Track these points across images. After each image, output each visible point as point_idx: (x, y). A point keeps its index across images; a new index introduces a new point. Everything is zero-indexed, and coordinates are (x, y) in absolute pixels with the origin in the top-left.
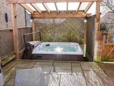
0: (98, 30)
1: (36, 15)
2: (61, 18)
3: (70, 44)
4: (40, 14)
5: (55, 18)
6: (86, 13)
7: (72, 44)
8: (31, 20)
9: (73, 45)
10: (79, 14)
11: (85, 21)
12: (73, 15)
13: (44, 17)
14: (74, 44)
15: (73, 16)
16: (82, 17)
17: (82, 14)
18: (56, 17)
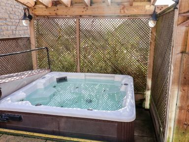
0: (182, 52)
1: (37, 10)
2: (94, 17)
3: (114, 77)
4: (47, 7)
5: (81, 16)
6: (153, 5)
7: (118, 77)
8: (24, 21)
9: (120, 80)
10: (137, 7)
11: (152, 24)
12: (123, 8)
13: (56, 14)
14: (123, 79)
15: (122, 11)
16: (145, 15)
17: (145, 6)
18: (81, 14)
